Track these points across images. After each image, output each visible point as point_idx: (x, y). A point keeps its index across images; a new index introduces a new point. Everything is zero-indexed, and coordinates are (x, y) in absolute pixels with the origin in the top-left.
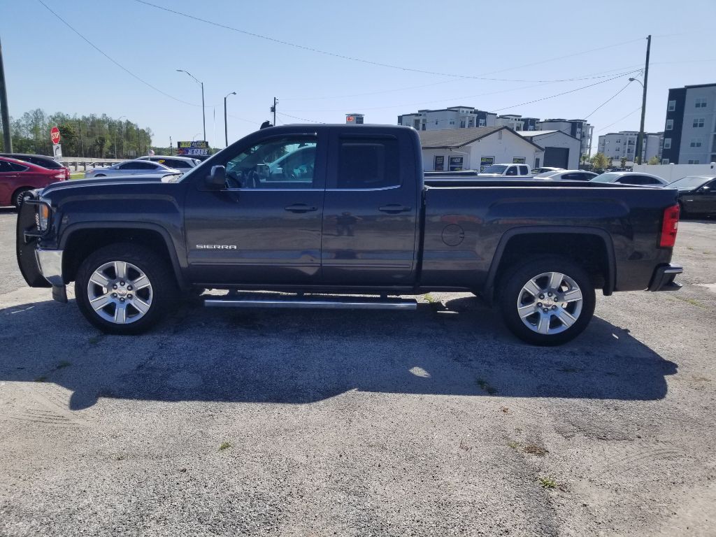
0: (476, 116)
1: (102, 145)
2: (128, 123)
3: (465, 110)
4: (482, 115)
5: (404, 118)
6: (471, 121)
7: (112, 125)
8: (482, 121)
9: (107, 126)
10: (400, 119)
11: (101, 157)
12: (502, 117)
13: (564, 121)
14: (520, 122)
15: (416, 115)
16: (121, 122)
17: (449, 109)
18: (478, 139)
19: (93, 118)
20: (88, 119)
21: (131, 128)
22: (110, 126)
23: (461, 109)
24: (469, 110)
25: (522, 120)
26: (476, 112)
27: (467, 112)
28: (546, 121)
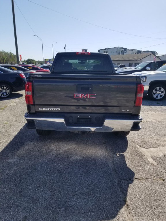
0: (123, 50)
1: (3, 60)
2: (11, 53)
5: (100, 50)
6: (122, 52)
7: (6, 53)
9: (4, 54)
10: (99, 51)
11: (3, 64)
12: (131, 50)
13: (149, 51)
14: (136, 52)
15: (104, 49)
16: (8, 52)
17: (115, 48)
18: (145, 58)
23: (119, 48)
24: (121, 48)
26: (123, 48)
28: (144, 51)
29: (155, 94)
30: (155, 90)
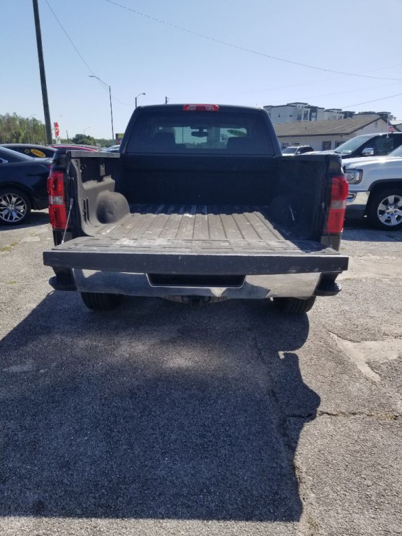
0: (309, 110)
1: (18, 138)
2: (34, 120)
3: (301, 105)
4: (314, 109)
6: (305, 114)
7: (22, 122)
8: (314, 114)
9: (18, 122)
12: (328, 111)
14: (341, 115)
16: (28, 119)
17: (288, 105)
19: (8, 116)
20: (4, 118)
21: (37, 124)
22: (20, 123)
23: (298, 105)
24: (304, 106)
25: (342, 113)
26: (309, 107)
27: (303, 107)
28: (360, 114)
29: (382, 212)
30: (383, 203)
